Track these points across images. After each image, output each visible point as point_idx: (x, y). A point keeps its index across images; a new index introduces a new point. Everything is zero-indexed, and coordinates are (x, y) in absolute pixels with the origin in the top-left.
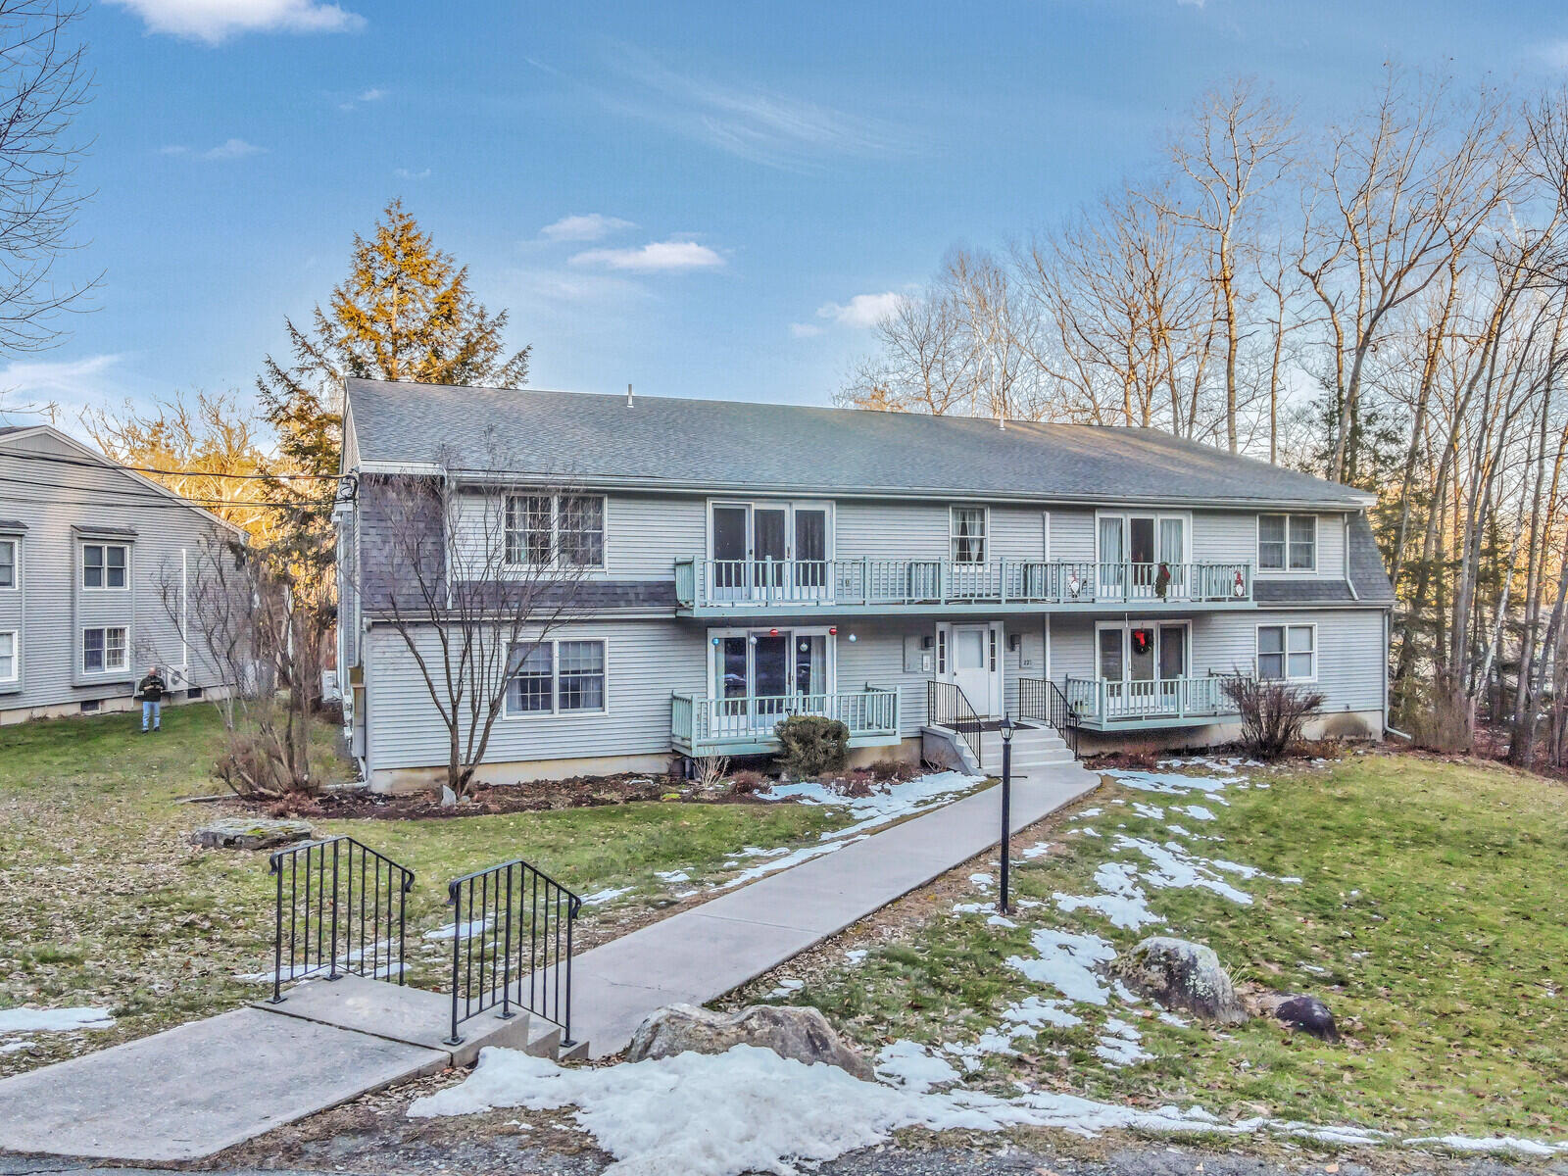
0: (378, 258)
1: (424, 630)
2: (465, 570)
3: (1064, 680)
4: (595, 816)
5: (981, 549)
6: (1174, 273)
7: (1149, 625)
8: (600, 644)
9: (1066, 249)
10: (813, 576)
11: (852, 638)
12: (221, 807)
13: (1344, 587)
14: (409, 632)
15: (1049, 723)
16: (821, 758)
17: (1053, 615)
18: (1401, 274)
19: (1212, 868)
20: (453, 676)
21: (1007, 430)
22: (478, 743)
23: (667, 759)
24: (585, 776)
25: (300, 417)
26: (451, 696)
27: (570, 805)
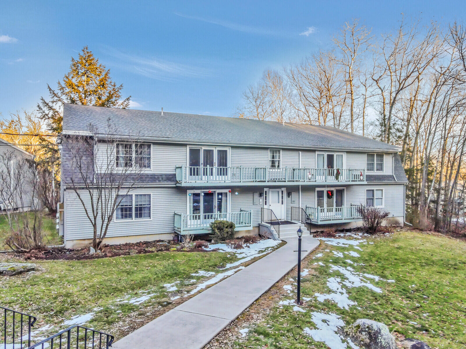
0: (79, 66)
1: (83, 191)
2: (99, 169)
3: (305, 207)
4: (145, 258)
5: (279, 164)
6: (334, 79)
7: (332, 189)
8: (150, 195)
9: (301, 70)
10: (223, 172)
11: (237, 193)
12: (6, 256)
13: (393, 177)
14: (78, 191)
15: (301, 222)
16: (226, 236)
17: (302, 186)
18: (405, 80)
19: (365, 277)
20: (94, 207)
21: (285, 125)
22: (104, 231)
23: (173, 235)
24: (144, 241)
25: (52, 117)
26: (94, 214)
27: (137, 253)
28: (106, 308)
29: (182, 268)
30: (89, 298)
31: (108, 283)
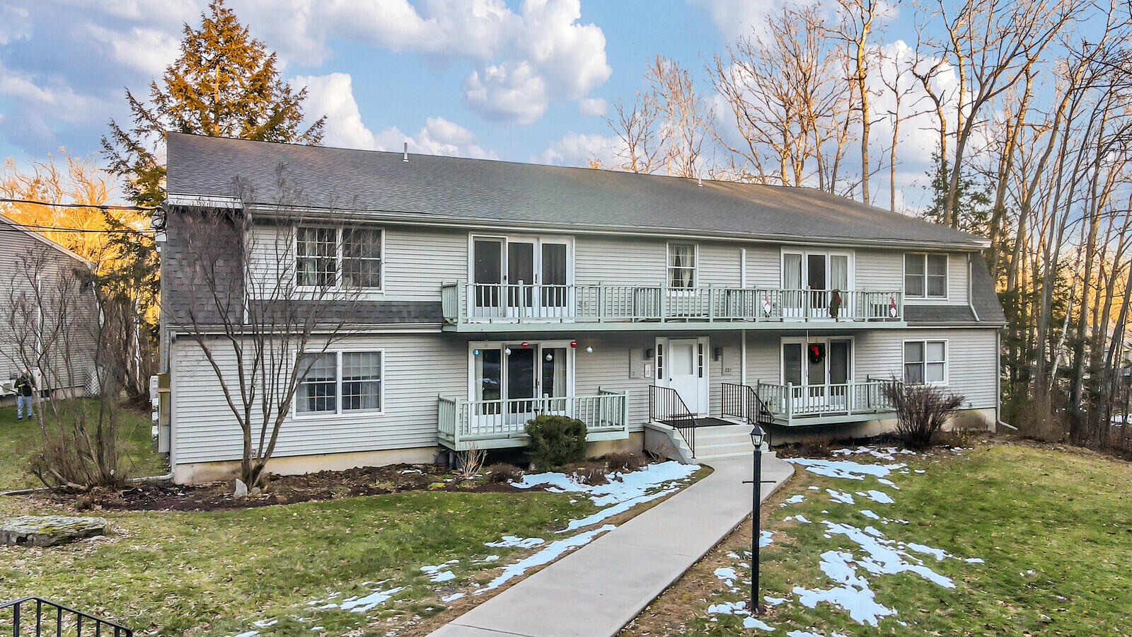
0: (203, 43)
1: (218, 342)
2: (257, 290)
3: (757, 384)
4: (371, 506)
5: (691, 278)
6: (819, 77)
7: (821, 340)
8: (377, 354)
10: (555, 297)
11: (590, 349)
12: (32, 500)
13: (968, 311)
14: (206, 343)
15: (745, 419)
16: (564, 453)
17: (749, 332)
18: (995, 74)
19: (910, 551)
20: (246, 382)
21: (704, 186)
22: (269, 441)
23: (434, 452)
24: (364, 467)
25: (138, 169)
26: (244, 400)
27: (349, 494)
28: (285, 620)
29: (462, 530)
30: (240, 597)
31: (285, 565)
